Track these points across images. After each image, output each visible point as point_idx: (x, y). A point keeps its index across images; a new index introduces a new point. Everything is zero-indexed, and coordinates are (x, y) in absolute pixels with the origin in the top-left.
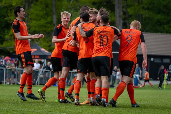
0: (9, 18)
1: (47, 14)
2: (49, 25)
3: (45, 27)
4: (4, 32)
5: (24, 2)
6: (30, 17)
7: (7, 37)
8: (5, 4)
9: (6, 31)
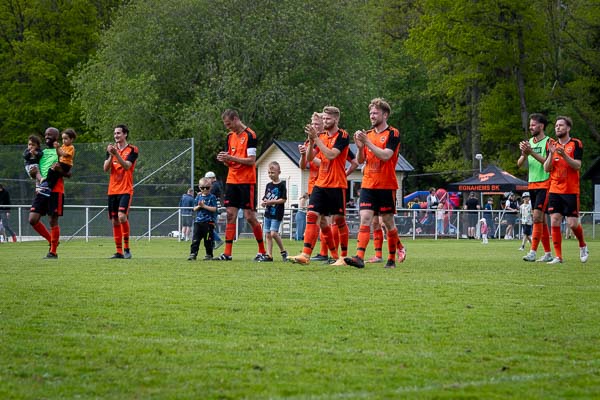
0: (443, 118)
1: (511, 111)
2: (513, 131)
3: (508, 133)
4: (434, 145)
5: (468, 90)
6: (480, 116)
7: (439, 153)
8: (433, 92)
9: (437, 143)
